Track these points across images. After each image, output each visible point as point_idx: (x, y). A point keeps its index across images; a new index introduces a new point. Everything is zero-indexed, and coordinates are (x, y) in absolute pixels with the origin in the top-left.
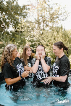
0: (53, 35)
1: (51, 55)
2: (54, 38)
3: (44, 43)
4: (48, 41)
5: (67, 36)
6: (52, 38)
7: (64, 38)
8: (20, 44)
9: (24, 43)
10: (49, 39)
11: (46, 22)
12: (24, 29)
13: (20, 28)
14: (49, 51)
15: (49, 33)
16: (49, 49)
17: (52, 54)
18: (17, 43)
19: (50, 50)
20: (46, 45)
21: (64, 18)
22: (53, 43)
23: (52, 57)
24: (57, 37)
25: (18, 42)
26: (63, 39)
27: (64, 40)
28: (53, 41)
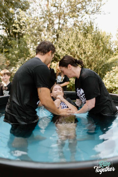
0: (77, 39)
2: (78, 44)
3: (61, 53)
4: (69, 50)
5: (102, 40)
6: (76, 44)
7: (96, 44)
9: (25, 55)
10: (71, 45)
11: (64, 16)
13: (17, 26)
18: (13, 54)
22: (77, 52)
24: (83, 43)
25: (15, 54)
26: (94, 45)
27: (95, 48)
28: (77, 49)
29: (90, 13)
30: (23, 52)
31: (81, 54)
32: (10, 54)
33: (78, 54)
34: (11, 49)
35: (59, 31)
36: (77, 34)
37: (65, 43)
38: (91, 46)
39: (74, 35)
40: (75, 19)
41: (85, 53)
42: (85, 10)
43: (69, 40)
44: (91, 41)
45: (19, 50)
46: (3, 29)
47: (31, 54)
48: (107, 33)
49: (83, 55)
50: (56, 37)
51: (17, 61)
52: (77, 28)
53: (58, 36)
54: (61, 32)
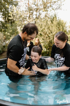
0: (47, 24)
1: (44, 46)
2: (48, 27)
4: (42, 31)
5: (62, 25)
6: (46, 27)
7: (58, 28)
8: (11, 35)
9: (15, 33)
10: (43, 28)
11: (39, 11)
12: (16, 17)
13: (11, 15)
14: (42, 41)
15: (43, 22)
16: (42, 39)
17: (46, 44)
18: (8, 33)
19: (44, 41)
20: (40, 35)
21: (58, 7)
22: (47, 32)
23: (45, 48)
24: (51, 27)
26: (57, 28)
27: (58, 30)
29: (55, 9)
30: (14, 32)
31: (49, 33)
32: (6, 33)
33: (48, 33)
34: (6, 30)
35: (36, 19)
36: (47, 21)
37: (40, 27)
38: (55, 29)
39: (45, 22)
40: (46, 12)
41: (52, 33)
42: (52, 7)
43: (42, 25)
44: (55, 25)
45: (12, 30)
46: (2, 17)
47: (19, 32)
48: (64, 21)
49: (51, 34)
50: (34, 23)
51: (11, 36)
52: (47, 18)
53: (35, 22)
54: (37, 20)
